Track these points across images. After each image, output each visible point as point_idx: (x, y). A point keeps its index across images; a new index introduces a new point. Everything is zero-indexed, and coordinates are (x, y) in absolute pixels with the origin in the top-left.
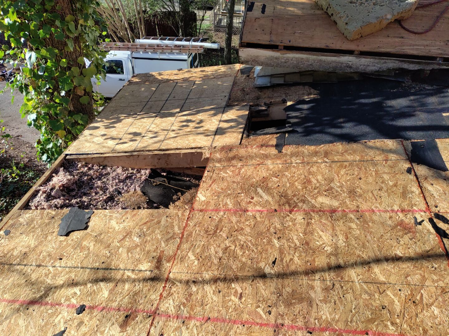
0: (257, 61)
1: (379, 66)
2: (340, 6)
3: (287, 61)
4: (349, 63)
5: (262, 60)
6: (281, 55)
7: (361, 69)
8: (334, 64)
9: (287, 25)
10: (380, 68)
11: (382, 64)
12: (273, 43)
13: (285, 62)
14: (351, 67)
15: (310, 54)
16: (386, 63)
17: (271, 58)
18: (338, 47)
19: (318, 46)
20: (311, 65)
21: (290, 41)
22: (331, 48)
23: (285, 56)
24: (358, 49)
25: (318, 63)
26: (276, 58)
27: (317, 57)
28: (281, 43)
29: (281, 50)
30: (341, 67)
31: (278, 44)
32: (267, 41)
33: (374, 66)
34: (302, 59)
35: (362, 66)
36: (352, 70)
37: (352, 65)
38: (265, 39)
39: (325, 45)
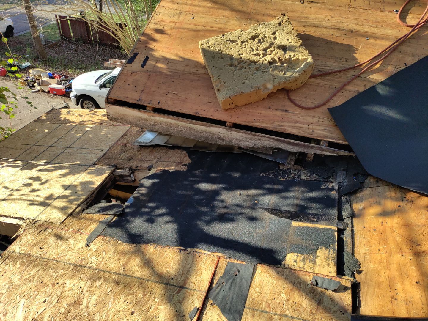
0: (125, 120)
1: (253, 142)
2: (216, 68)
3: (156, 124)
4: (220, 134)
5: (131, 120)
6: (148, 117)
7: (234, 142)
8: (205, 134)
9: (163, 83)
10: (255, 145)
11: (256, 140)
12: (140, 103)
13: (154, 125)
14: (223, 140)
15: (178, 120)
16: (259, 139)
17: (140, 119)
18: (208, 116)
19: (188, 112)
20: (181, 131)
21: (159, 103)
22: (201, 116)
23: (152, 118)
24: (229, 121)
25: (188, 131)
26: (144, 119)
27: (186, 124)
28: (149, 103)
29: (149, 111)
30: (212, 138)
31: (145, 104)
32: (135, 100)
33: (248, 141)
34: (171, 124)
35: (234, 140)
36: (225, 143)
37: (224, 137)
38: (133, 97)
39: (195, 111)
